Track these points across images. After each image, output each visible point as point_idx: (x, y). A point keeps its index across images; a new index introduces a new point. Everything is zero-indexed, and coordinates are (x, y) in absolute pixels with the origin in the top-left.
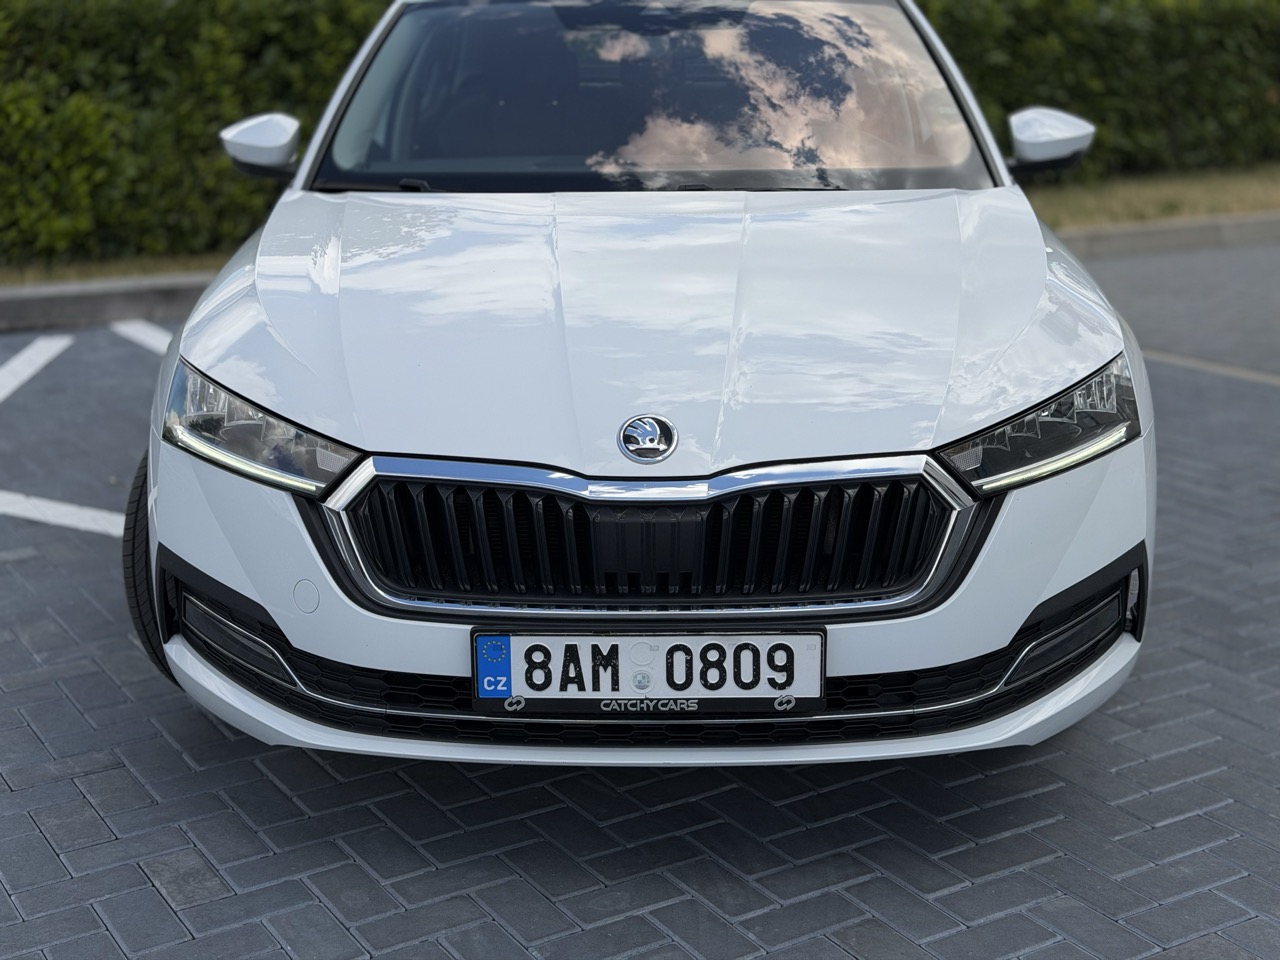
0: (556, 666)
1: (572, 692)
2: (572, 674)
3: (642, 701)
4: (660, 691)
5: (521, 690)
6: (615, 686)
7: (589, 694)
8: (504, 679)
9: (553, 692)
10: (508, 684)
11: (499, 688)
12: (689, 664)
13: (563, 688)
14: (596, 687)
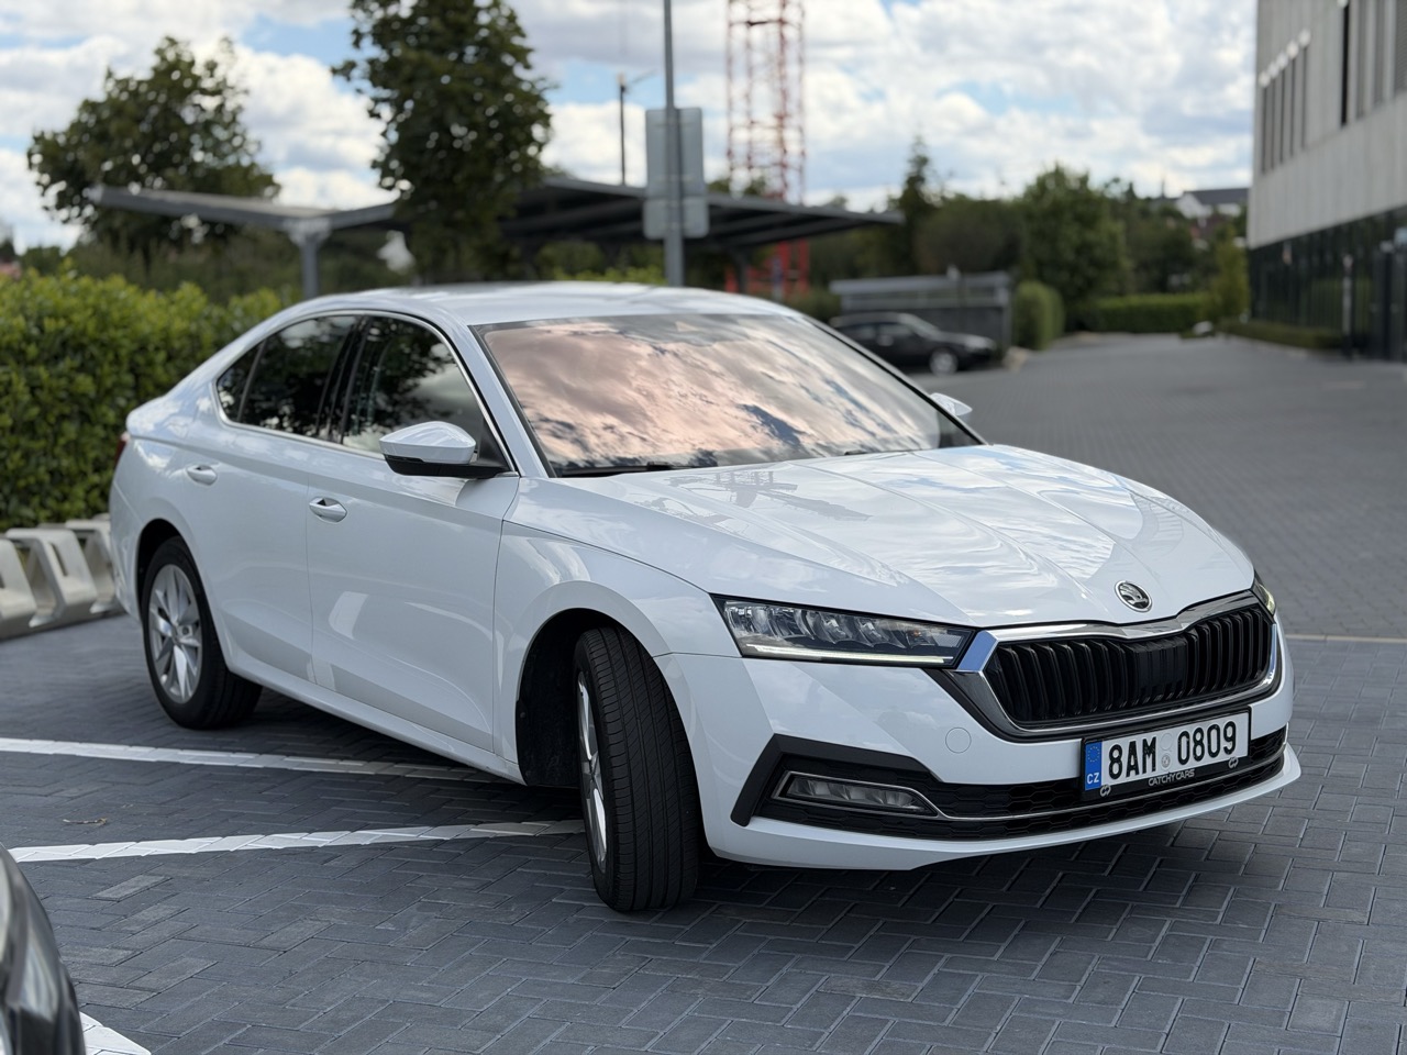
0: (1124, 760)
1: (1133, 777)
2: (1132, 764)
3: (1168, 775)
4: (1176, 767)
5: (1107, 781)
6: (1154, 770)
7: (1141, 776)
8: (1097, 774)
9: (1122, 779)
10: (1100, 778)
11: (1096, 781)
12: (1188, 743)
13: (1128, 775)
14: (1144, 771)
